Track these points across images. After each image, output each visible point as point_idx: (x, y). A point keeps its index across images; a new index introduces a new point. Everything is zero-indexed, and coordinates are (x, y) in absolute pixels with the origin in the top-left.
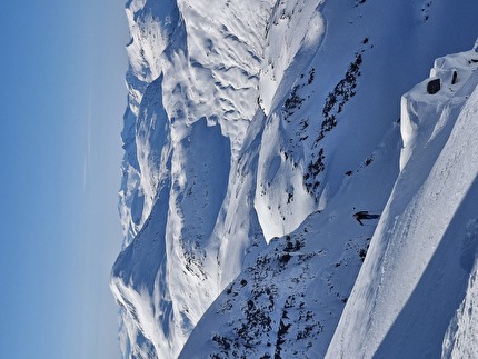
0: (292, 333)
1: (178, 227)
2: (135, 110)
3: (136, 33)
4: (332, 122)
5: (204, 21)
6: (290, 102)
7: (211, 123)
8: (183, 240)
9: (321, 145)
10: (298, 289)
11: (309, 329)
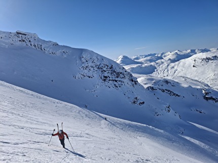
0: (115, 83)
1: (134, 67)
2: (156, 55)
3: (173, 53)
4: (163, 91)
5: (178, 66)
6: (167, 82)
7: (156, 70)
8: (131, 68)
9: (158, 89)
10: (126, 84)
11: (117, 87)
